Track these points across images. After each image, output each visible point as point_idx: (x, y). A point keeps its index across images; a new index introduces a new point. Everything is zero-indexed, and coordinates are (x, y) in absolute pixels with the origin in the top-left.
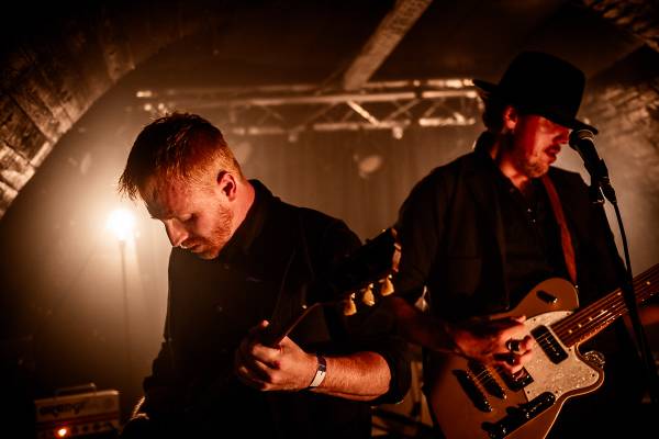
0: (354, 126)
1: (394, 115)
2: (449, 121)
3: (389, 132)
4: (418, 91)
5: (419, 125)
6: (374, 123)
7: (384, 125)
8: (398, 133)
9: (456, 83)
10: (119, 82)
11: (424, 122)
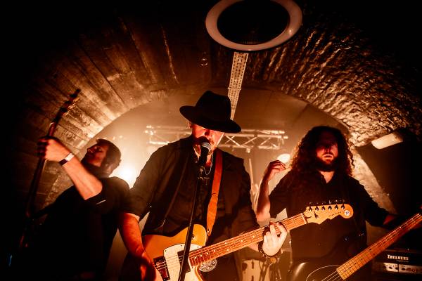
0: (229, 146)
1: (246, 143)
2: (271, 148)
3: (245, 149)
4: (256, 134)
5: (257, 148)
6: (238, 145)
7: (242, 147)
8: (249, 151)
9: (276, 132)
10: (126, 113)
11: (260, 147)
